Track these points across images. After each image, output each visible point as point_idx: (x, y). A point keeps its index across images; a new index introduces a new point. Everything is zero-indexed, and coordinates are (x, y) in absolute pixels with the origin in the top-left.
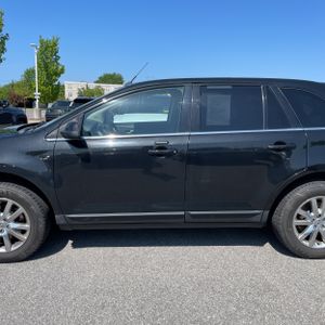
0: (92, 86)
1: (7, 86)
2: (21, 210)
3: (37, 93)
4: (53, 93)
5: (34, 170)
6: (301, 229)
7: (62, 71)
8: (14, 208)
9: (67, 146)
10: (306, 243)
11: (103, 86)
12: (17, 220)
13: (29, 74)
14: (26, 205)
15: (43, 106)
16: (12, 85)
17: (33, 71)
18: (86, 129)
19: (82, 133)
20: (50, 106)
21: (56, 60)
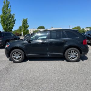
0: (36, 30)
1: (15, 31)
2: (20, 54)
3: (22, 32)
4: (26, 32)
5: (23, 47)
6: (69, 56)
7: (28, 27)
8: (19, 53)
9: (27, 43)
10: (71, 59)
11: (39, 30)
12: (19, 55)
13: (20, 27)
14: (21, 53)
15: (24, 36)
16: (16, 30)
17: (21, 27)
18: (31, 40)
19: (30, 40)
20: (25, 35)
21: (27, 24)
